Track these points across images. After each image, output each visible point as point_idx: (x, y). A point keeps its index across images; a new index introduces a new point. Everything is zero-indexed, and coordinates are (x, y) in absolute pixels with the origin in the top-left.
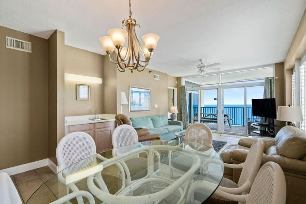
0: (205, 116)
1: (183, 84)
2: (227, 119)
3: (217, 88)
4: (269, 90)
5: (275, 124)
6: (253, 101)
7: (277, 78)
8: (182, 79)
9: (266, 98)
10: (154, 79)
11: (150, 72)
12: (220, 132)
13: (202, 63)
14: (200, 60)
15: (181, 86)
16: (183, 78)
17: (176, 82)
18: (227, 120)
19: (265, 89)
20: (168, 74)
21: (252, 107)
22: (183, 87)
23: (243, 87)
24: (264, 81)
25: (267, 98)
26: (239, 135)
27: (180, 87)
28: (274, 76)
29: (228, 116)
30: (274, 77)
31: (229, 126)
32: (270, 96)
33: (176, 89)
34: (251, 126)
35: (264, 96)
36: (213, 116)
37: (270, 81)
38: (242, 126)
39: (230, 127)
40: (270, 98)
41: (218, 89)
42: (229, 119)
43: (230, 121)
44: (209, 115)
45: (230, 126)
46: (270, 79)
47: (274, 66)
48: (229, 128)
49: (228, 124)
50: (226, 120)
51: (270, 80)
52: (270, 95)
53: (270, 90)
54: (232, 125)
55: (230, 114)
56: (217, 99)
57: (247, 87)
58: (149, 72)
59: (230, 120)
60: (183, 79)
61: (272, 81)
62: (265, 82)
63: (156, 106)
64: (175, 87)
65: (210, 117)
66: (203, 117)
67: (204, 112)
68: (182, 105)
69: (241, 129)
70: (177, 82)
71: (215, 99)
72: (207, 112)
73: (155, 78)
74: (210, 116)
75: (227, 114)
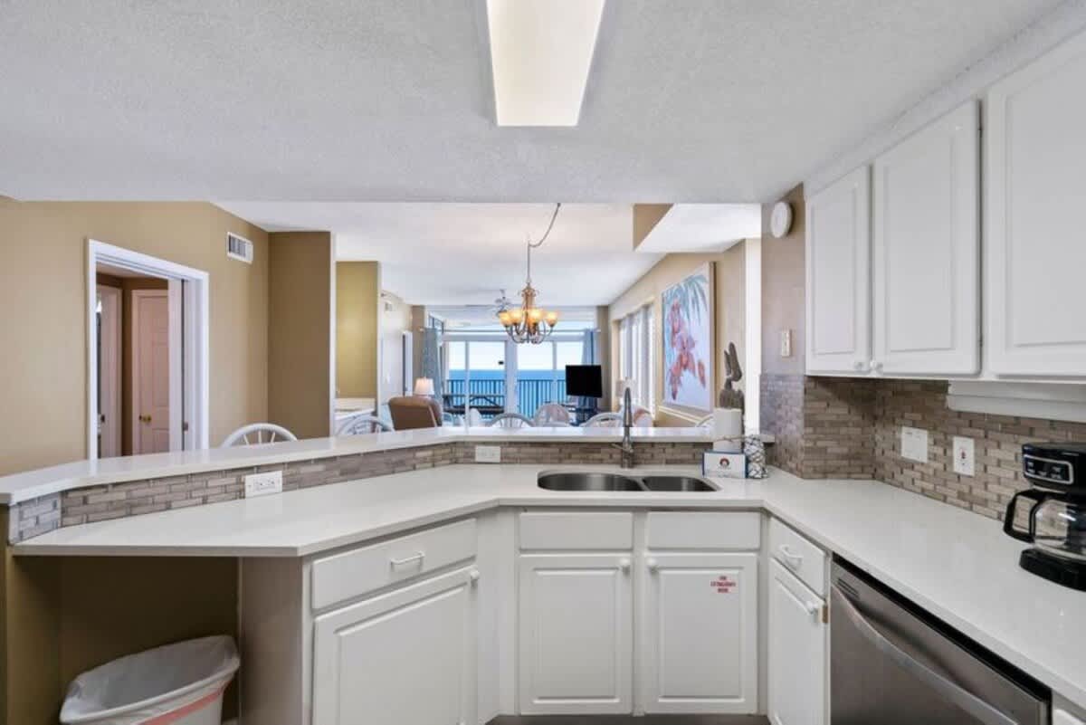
1: (428, 324)
3: (505, 340)
5: (598, 406)
6: (568, 368)
7: (600, 331)
8: (426, 312)
13: (504, 298)
14: (503, 291)
15: (426, 329)
16: (426, 309)
17: (411, 317)
19: (584, 347)
21: (564, 378)
22: (429, 330)
24: (583, 334)
25: (587, 365)
27: (421, 330)
28: (596, 327)
30: (596, 329)
32: (590, 362)
33: (410, 336)
35: (582, 360)
36: (484, 400)
37: (590, 336)
40: (590, 365)
41: (508, 343)
46: (591, 331)
47: (596, 311)
51: (592, 333)
52: (590, 360)
53: (590, 351)
56: (504, 363)
57: (557, 342)
61: (594, 334)
62: (585, 336)
64: (409, 330)
65: (476, 404)
67: (495, 392)
70: (413, 317)
71: (501, 363)
72: (486, 391)
74: (476, 401)
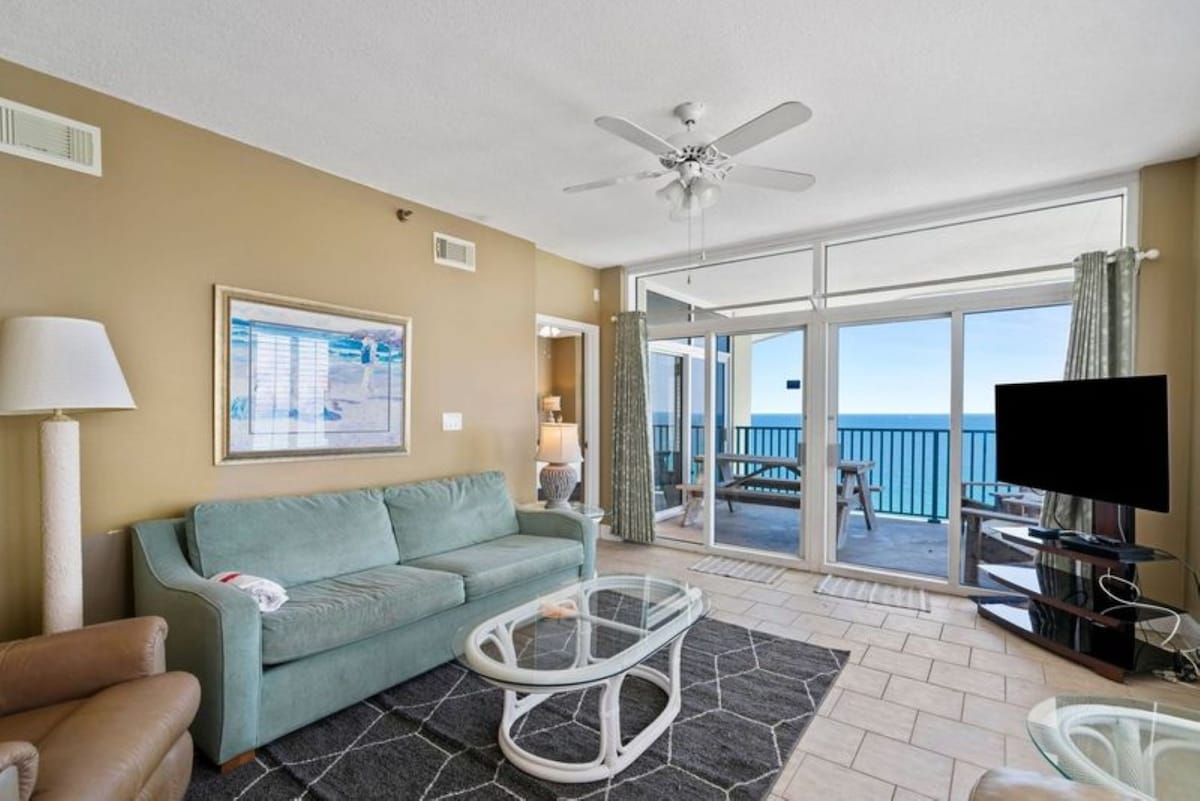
0: (750, 471)
1: (631, 303)
2: (856, 484)
3: (803, 322)
4: (1101, 327)
6: (1005, 393)
7: (1153, 254)
8: (626, 279)
9: (1083, 378)
10: (439, 261)
11: (401, 215)
12: (814, 568)
15: (620, 315)
16: (629, 273)
17: (596, 293)
18: (856, 491)
19: (1077, 323)
20: (538, 247)
22: (628, 318)
23: (949, 314)
24: (1069, 275)
25: (1091, 377)
26: (916, 589)
27: (614, 319)
28: (1135, 245)
29: (859, 472)
30: (1132, 252)
31: (864, 523)
32: (1105, 368)
33: (593, 334)
34: (984, 535)
35: (1069, 364)
36: (791, 473)
37: (1107, 276)
38: (926, 520)
39: (869, 528)
40: (1106, 375)
41: (809, 328)
42: (866, 486)
43: (870, 497)
44: (768, 466)
45: (868, 521)
46: (1111, 260)
47: (1136, 186)
48: (862, 535)
49: (860, 509)
50: (848, 493)
51: (1112, 267)
52: (1105, 359)
53: (1105, 332)
54: (878, 515)
55: (870, 465)
56: (801, 384)
57: (967, 316)
58: (395, 219)
59: (871, 490)
60: (631, 278)
61: (1125, 274)
62: (1079, 280)
63: (452, 422)
64: (591, 322)
65: (775, 477)
66: (742, 473)
68: (621, 419)
69: (923, 543)
70: (600, 294)
71: (793, 385)
73: (442, 254)
75: (856, 461)
